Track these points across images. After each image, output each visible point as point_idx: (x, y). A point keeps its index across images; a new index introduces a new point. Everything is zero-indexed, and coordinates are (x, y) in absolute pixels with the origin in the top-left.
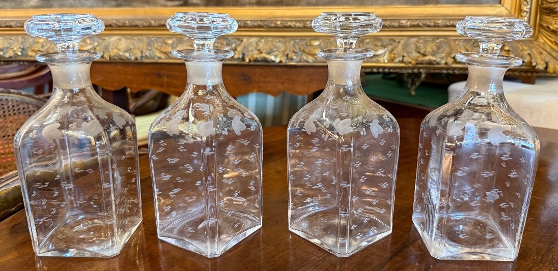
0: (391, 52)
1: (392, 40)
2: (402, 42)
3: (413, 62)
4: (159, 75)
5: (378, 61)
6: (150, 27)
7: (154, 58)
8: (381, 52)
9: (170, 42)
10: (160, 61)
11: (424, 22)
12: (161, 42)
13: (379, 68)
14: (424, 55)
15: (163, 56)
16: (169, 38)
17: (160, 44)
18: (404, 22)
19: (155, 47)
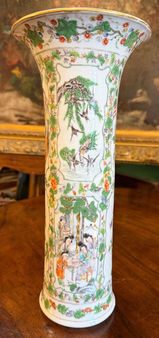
0: (133, 154)
1: (133, 148)
2: (138, 149)
3: (143, 160)
4: (12, 160)
5: (126, 158)
6: (9, 135)
7: (9, 150)
8: (127, 153)
9: (19, 143)
10: (13, 153)
11: (148, 140)
12: (14, 143)
13: (126, 161)
14: (149, 156)
15: (15, 150)
16: (19, 141)
18: (139, 139)
19: (11, 146)
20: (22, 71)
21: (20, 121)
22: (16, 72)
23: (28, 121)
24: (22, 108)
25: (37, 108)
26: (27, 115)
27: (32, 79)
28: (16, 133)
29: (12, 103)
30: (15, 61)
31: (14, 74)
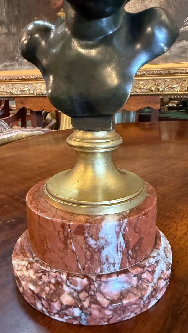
1: (182, 80)
2: (187, 80)
8: (175, 86)
22: (61, 14)
30: (60, 3)
31: (59, 16)
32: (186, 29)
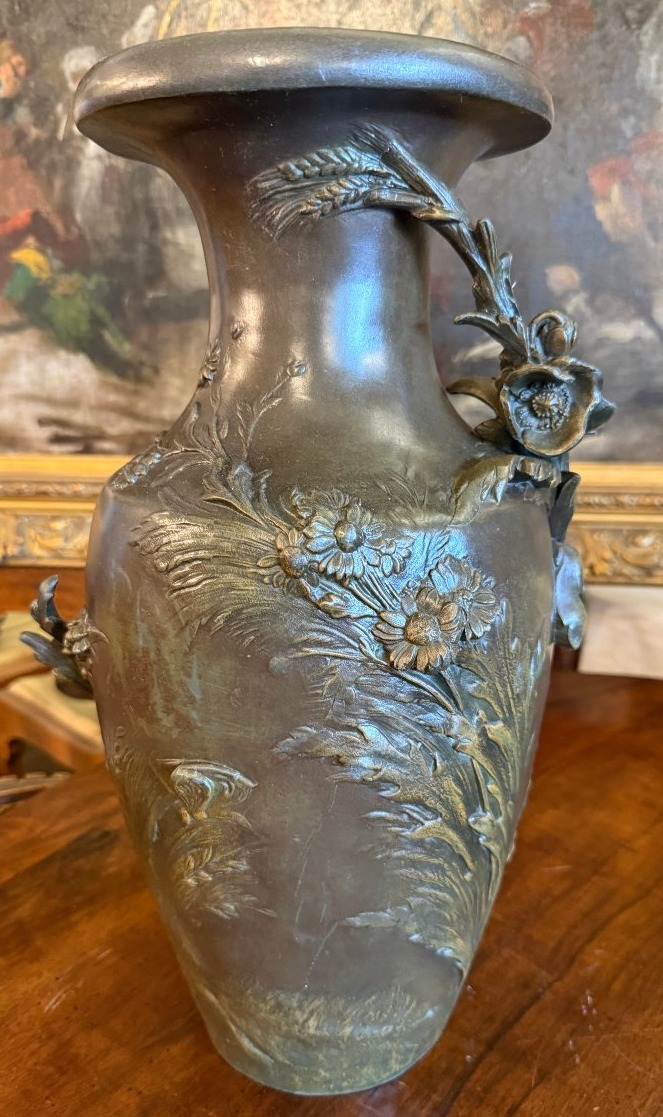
6: (19, 496)
7: (23, 555)
9: (59, 525)
12: (43, 527)
17: (41, 531)
19: (30, 537)
20: (49, 251)
21: (58, 439)
22: (29, 256)
23: (86, 443)
24: (60, 394)
25: (117, 389)
26: (80, 417)
27: (91, 284)
28: (44, 488)
29: (24, 375)
30: (22, 215)
31: (19, 265)
32: (490, 350)
